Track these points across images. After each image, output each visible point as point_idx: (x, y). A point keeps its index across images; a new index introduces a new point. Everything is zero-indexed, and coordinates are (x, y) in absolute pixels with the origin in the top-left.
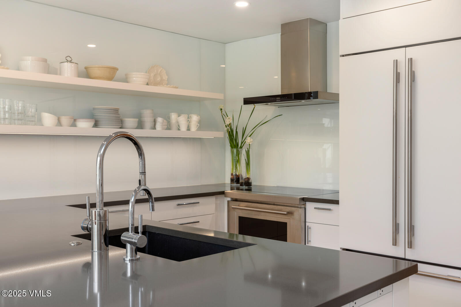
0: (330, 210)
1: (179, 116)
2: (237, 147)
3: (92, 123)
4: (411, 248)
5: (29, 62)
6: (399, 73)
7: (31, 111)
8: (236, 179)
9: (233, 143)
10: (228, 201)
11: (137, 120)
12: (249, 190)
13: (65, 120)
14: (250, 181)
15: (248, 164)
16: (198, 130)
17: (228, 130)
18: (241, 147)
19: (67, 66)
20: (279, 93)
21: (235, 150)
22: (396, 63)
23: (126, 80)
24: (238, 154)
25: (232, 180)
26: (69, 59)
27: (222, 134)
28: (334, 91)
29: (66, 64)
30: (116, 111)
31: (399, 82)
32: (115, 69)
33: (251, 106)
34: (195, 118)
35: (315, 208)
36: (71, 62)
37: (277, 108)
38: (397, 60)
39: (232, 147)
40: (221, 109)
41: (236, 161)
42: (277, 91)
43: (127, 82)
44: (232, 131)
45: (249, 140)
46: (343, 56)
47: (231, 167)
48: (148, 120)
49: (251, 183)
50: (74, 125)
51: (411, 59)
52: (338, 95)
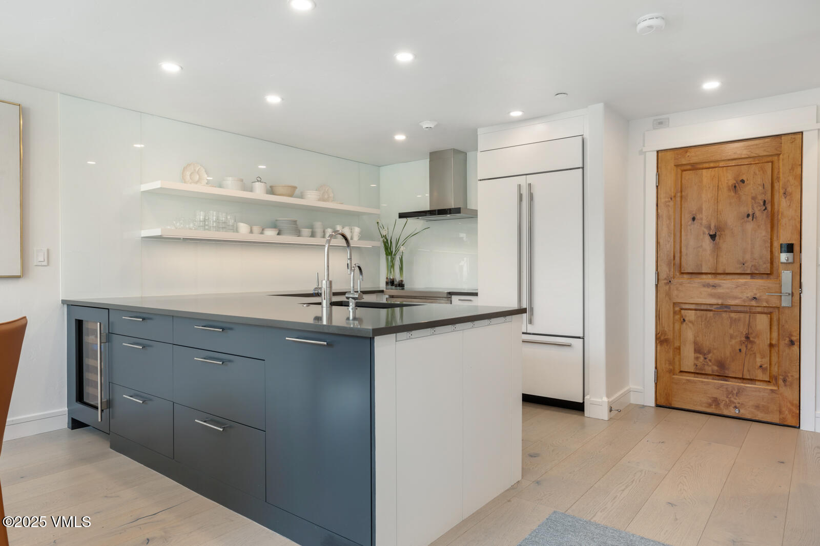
0: (470, 300)
1: (343, 228)
2: (391, 255)
3: (277, 232)
4: (531, 323)
5: (229, 181)
6: (522, 194)
7: (231, 222)
8: (391, 283)
9: (388, 251)
10: (387, 298)
11: (311, 230)
12: (403, 289)
13: (256, 229)
14: (403, 283)
15: (401, 269)
16: (359, 239)
17: (384, 240)
18: (395, 255)
19: (258, 185)
20: (428, 209)
21: (390, 257)
22: (519, 186)
23: (301, 196)
24: (393, 260)
25: (387, 283)
26: (259, 179)
27: (379, 244)
28: (473, 208)
29: (257, 183)
30: (295, 222)
31: (522, 201)
32: (295, 188)
33: (404, 220)
34: (357, 230)
35: (459, 300)
36: (260, 181)
37: (425, 222)
38: (520, 185)
39: (387, 255)
40: (378, 223)
41: (391, 266)
42: (427, 207)
43: (302, 198)
44: (387, 240)
45: (402, 249)
46: (480, 180)
47: (386, 272)
48: (319, 231)
49: (404, 285)
50: (262, 233)
51: (530, 184)
52: (476, 211)
